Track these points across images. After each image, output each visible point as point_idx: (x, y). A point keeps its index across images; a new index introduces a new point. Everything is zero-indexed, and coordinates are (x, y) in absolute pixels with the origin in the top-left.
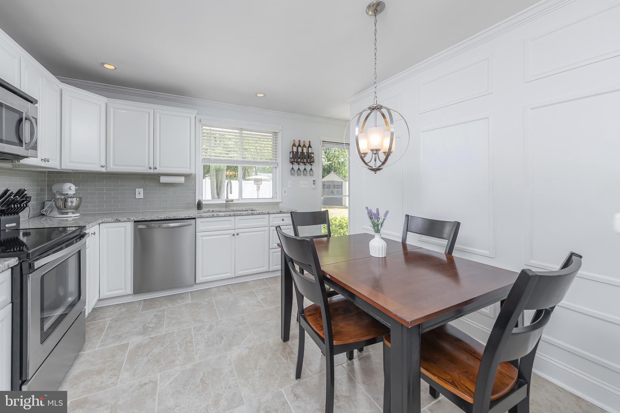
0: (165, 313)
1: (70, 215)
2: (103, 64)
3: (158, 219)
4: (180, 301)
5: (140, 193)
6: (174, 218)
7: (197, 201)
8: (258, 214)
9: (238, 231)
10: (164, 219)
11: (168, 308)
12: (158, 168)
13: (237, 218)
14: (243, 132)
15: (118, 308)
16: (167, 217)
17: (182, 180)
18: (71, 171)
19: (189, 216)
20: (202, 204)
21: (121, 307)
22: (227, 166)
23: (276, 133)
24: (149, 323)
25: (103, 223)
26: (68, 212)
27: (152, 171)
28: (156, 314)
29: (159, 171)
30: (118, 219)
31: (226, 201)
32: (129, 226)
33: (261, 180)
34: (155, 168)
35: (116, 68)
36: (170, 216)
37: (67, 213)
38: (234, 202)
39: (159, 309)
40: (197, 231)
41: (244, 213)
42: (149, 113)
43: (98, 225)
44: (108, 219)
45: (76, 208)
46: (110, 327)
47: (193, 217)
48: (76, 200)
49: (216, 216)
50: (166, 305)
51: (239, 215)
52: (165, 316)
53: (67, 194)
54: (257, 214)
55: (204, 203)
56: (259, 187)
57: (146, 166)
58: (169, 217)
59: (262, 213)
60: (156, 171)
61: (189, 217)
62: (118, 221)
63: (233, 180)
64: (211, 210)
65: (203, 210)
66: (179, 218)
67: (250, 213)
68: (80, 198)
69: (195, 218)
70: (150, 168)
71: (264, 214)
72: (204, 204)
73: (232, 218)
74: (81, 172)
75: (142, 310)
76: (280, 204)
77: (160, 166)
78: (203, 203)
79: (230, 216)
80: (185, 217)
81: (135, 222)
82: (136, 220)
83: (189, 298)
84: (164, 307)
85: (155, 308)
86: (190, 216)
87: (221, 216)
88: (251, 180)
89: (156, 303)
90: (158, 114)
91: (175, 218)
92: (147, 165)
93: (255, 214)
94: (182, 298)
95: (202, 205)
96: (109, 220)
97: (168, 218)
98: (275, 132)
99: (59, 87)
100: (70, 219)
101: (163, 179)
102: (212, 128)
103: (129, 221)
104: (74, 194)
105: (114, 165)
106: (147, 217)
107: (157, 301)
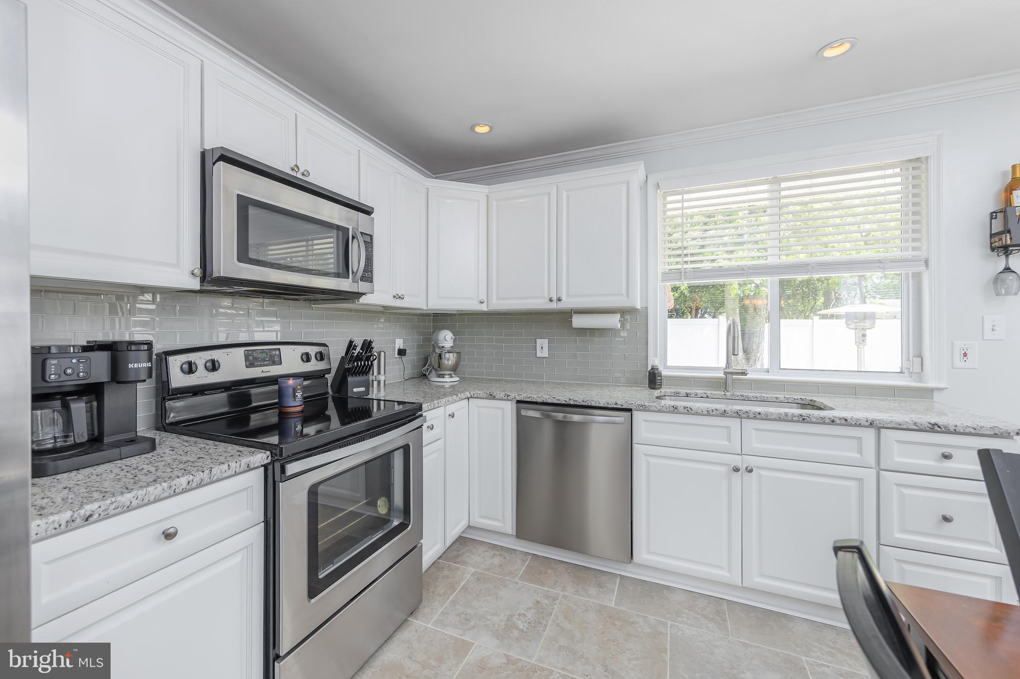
0: (556, 607)
1: (447, 379)
2: (472, 128)
3: (555, 401)
4: (593, 591)
5: (543, 348)
6: (584, 404)
7: (649, 368)
8: (827, 421)
9: (751, 461)
10: (565, 402)
11: (565, 597)
12: (564, 298)
13: (749, 424)
14: (783, 185)
15: (492, 553)
16: (570, 399)
17: (613, 321)
18: (456, 312)
19: (616, 404)
20: (661, 376)
21: (497, 553)
22: (739, 284)
23: (918, 159)
24: (519, 615)
25: (471, 397)
26: (444, 375)
27: (554, 306)
28: (539, 600)
29: (568, 303)
30: (491, 393)
31: (726, 373)
32: (508, 409)
33: (871, 317)
34: (559, 300)
35: (491, 128)
36: (576, 399)
37: (442, 376)
38: (748, 376)
39: (548, 591)
40: (634, 441)
41: (772, 414)
42: (549, 194)
43: (467, 400)
44: (479, 392)
45: (455, 369)
46: (465, 589)
47: (624, 407)
48: (453, 355)
49: (682, 410)
50: (564, 587)
51: (755, 418)
52: (553, 615)
53: (443, 347)
54: (824, 423)
55: (665, 373)
56: (864, 335)
57: (544, 297)
58: (574, 401)
59: (844, 422)
60: (562, 306)
61: (615, 406)
62: (492, 397)
63: (793, 318)
64: (683, 391)
65: (663, 391)
66: (593, 404)
67: (793, 415)
68: (459, 353)
69: (630, 410)
70: (551, 300)
71: (851, 425)
72: (666, 377)
73: (734, 423)
74: (464, 312)
75: (522, 578)
76: (936, 394)
77: (568, 295)
78: (663, 373)
79: (724, 414)
80: (608, 403)
81: (518, 402)
82: (518, 398)
83: (614, 592)
84: (557, 591)
85: (543, 584)
86: (619, 402)
87: (697, 414)
88: (838, 317)
89: (549, 571)
90: (564, 192)
91: (586, 404)
92: (546, 295)
93: (814, 420)
94: (600, 586)
95: (660, 378)
96: (480, 394)
97: (572, 403)
98: (911, 161)
99: (425, 185)
100: (447, 385)
101: (578, 321)
102: (686, 196)
103: (508, 400)
104: (452, 347)
105: (498, 299)
106: (535, 396)
107: (552, 568)
